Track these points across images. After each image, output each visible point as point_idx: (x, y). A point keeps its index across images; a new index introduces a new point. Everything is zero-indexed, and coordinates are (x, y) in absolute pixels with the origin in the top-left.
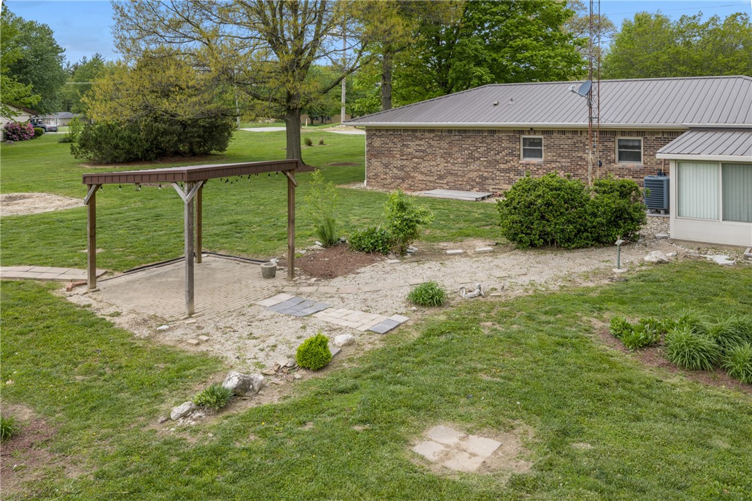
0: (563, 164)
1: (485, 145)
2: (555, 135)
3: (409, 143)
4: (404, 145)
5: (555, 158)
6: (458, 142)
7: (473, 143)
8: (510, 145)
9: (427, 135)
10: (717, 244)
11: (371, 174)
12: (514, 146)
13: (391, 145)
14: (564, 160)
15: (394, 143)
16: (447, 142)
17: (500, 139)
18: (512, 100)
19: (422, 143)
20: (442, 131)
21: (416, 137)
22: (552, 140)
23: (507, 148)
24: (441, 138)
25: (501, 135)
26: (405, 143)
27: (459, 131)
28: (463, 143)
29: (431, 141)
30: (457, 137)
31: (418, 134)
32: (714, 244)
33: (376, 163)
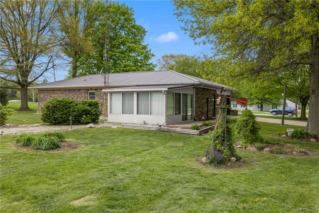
0: (101, 102)
1: (77, 95)
2: (99, 90)
3: (52, 95)
4: (51, 96)
5: (98, 99)
6: (68, 94)
7: (73, 94)
8: (85, 95)
9: (58, 92)
10: (121, 123)
11: (40, 108)
12: (86, 95)
13: (46, 96)
14: (101, 100)
15: (47, 96)
16: (65, 94)
17: (82, 93)
18: (90, 79)
19: (56, 95)
20: (63, 90)
21: (55, 93)
22: (98, 93)
23: (84, 96)
24: (63, 93)
25: (82, 91)
26: (51, 95)
27: (69, 90)
28: (70, 94)
29: (59, 95)
30: (68, 93)
31: (55, 92)
32: (120, 123)
33: (41, 104)
